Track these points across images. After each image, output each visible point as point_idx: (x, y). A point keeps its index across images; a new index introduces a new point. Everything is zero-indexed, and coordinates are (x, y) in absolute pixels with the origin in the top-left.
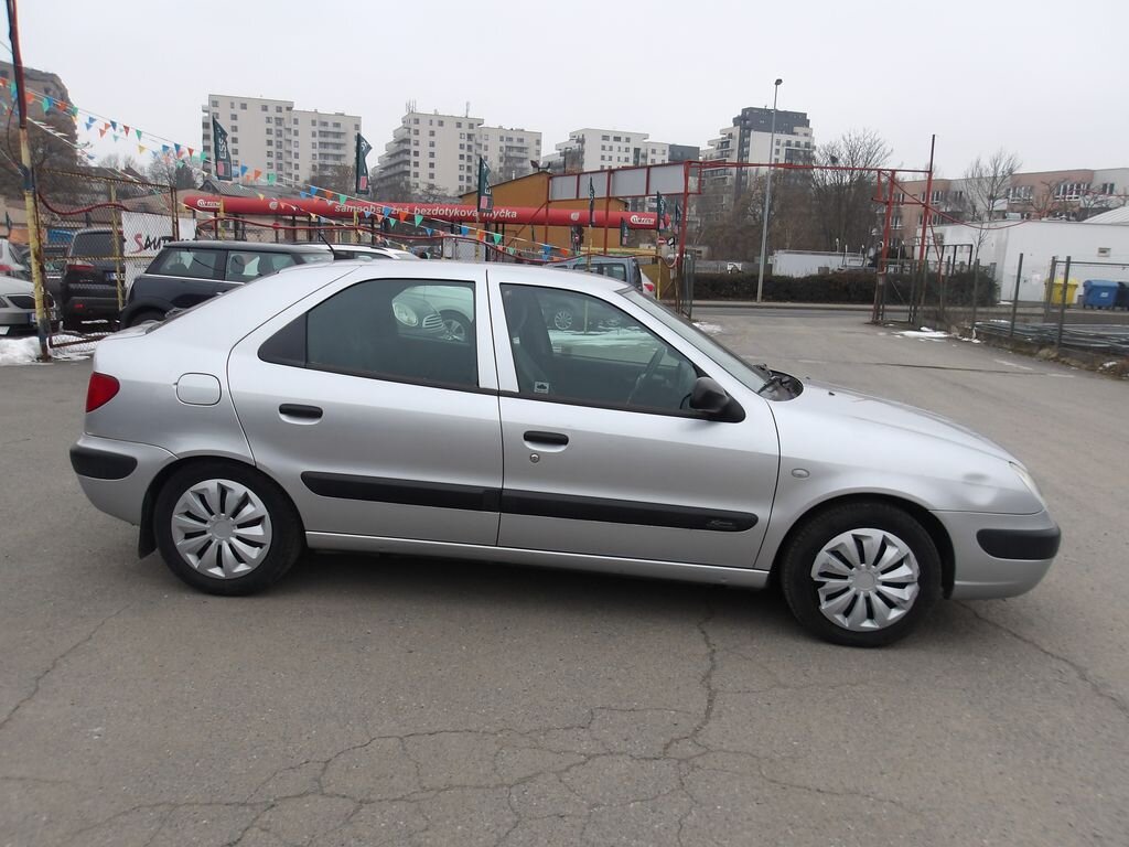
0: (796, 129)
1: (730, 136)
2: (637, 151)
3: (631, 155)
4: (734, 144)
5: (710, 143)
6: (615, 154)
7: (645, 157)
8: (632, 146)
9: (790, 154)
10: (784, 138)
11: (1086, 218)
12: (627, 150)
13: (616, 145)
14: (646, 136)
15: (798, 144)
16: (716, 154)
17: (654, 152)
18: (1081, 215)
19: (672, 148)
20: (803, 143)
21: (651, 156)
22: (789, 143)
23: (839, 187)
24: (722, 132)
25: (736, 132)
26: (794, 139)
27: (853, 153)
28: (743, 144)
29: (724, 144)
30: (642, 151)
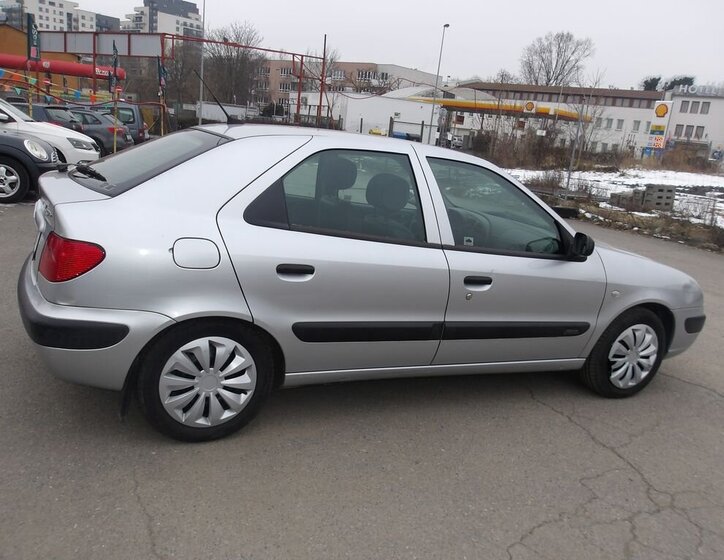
0: (190, 14)
1: (142, 13)
2: (69, 15)
3: (65, 18)
4: (146, 20)
5: (127, 16)
6: (51, 15)
7: (76, 20)
8: (65, 10)
9: (187, 31)
10: (182, 20)
11: (385, 92)
12: (61, 13)
13: (51, 8)
14: (76, 5)
15: (191, 25)
16: (132, 25)
17: (83, 17)
18: (380, 91)
19: (98, 16)
20: (195, 25)
21: (81, 21)
22: (185, 24)
23: (229, 59)
24: (136, 9)
25: (147, 10)
26: (189, 21)
27: (238, 37)
28: (153, 21)
29: (138, 19)
30: (74, 16)
